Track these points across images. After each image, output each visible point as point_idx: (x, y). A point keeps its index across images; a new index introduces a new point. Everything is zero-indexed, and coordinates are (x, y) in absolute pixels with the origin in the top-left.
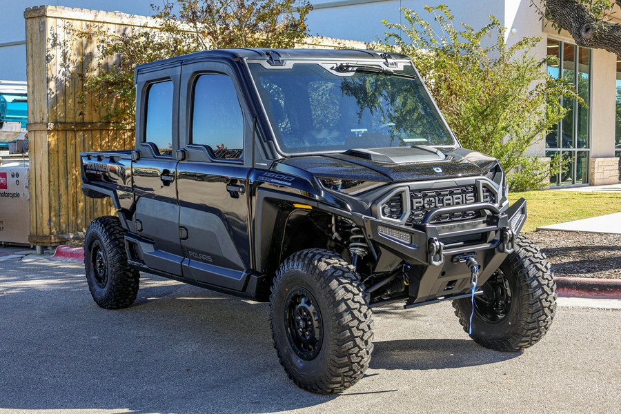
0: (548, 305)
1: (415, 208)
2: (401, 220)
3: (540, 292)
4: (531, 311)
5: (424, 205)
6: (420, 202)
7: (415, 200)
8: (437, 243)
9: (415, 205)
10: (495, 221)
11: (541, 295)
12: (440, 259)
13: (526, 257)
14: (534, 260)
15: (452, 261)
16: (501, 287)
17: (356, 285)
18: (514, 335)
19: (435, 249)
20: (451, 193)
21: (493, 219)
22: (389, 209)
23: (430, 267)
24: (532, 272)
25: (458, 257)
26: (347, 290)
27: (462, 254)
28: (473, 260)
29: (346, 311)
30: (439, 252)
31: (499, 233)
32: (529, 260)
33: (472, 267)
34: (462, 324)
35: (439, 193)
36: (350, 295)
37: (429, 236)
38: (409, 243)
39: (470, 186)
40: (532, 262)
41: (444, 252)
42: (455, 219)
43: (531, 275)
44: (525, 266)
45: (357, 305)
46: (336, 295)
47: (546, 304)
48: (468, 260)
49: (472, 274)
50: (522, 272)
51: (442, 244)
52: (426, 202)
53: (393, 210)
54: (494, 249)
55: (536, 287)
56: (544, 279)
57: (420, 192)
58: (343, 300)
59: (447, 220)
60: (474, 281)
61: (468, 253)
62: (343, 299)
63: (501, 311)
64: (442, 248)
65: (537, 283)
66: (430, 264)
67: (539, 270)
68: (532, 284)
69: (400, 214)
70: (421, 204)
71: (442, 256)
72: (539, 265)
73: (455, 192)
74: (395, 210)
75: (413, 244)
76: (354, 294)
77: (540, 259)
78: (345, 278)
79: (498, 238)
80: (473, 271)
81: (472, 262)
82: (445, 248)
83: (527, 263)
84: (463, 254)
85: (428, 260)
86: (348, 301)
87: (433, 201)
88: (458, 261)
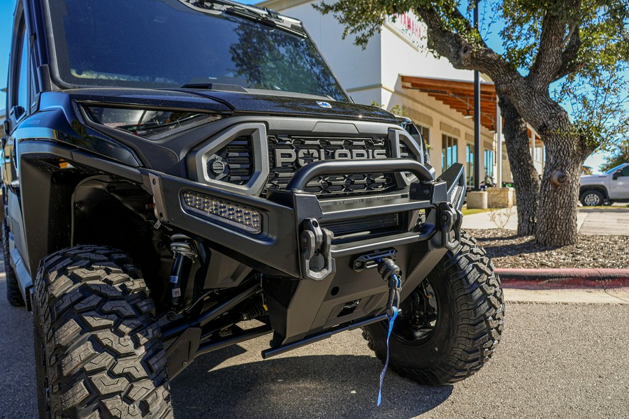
0: (495, 326)
1: (279, 165)
2: (250, 186)
3: (485, 306)
4: (472, 334)
5: (297, 161)
6: (290, 156)
7: (279, 152)
8: (318, 230)
9: (280, 161)
10: (427, 191)
11: (488, 310)
12: (326, 266)
13: (460, 253)
14: (473, 257)
15: (351, 265)
16: (420, 294)
17: (128, 330)
18: (443, 367)
19: (313, 245)
20: (349, 146)
21: (422, 189)
22: (224, 164)
23: (303, 284)
24: (473, 276)
25: (362, 258)
26: (100, 347)
27: (370, 252)
28: (391, 262)
29: (87, 402)
30: (322, 249)
31: (433, 212)
32: (466, 256)
33: (390, 278)
34: (365, 339)
35: (327, 142)
36: (105, 360)
37: (301, 215)
38: (257, 231)
39: (380, 136)
40: (471, 261)
41: (333, 250)
42: (355, 191)
43: (472, 281)
44: (462, 267)
45: (123, 384)
46: (65, 361)
47: (493, 324)
48: (381, 264)
49: (390, 292)
50: (456, 276)
51: (328, 233)
52: (301, 154)
53: (232, 166)
54: (426, 242)
55: (480, 298)
56: (489, 285)
57: (289, 137)
58: (84, 375)
59: (342, 192)
60: (395, 304)
61: (381, 250)
62: (83, 370)
63: (419, 327)
64: (329, 242)
65: (481, 293)
66: (304, 276)
67: (481, 272)
68: (474, 294)
69: (248, 175)
70: (293, 159)
71: (330, 258)
72: (481, 265)
73: (355, 143)
74: (238, 166)
75: (265, 233)
76: (117, 355)
77: (481, 255)
78: (103, 314)
79: (432, 223)
80: (392, 285)
81: (389, 269)
82: (334, 242)
83: (463, 262)
84: (373, 251)
85: (300, 268)
86: (95, 378)
87: (316, 154)
88: (363, 266)
